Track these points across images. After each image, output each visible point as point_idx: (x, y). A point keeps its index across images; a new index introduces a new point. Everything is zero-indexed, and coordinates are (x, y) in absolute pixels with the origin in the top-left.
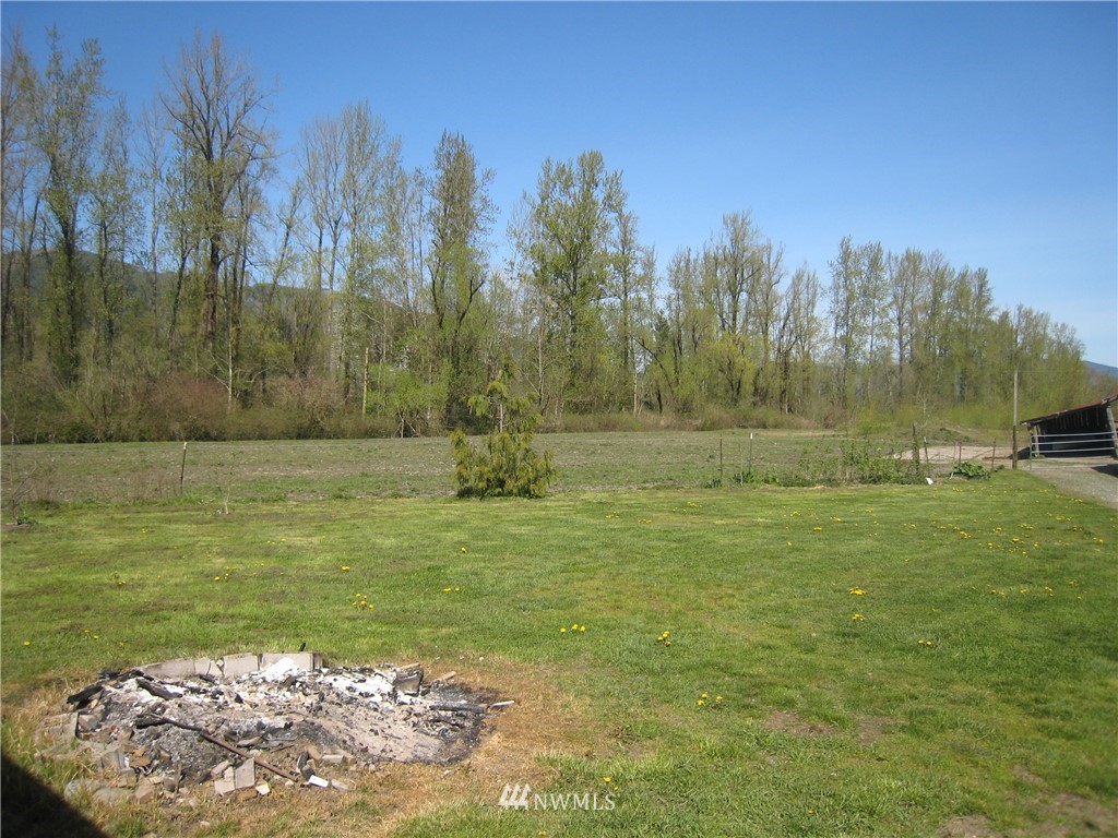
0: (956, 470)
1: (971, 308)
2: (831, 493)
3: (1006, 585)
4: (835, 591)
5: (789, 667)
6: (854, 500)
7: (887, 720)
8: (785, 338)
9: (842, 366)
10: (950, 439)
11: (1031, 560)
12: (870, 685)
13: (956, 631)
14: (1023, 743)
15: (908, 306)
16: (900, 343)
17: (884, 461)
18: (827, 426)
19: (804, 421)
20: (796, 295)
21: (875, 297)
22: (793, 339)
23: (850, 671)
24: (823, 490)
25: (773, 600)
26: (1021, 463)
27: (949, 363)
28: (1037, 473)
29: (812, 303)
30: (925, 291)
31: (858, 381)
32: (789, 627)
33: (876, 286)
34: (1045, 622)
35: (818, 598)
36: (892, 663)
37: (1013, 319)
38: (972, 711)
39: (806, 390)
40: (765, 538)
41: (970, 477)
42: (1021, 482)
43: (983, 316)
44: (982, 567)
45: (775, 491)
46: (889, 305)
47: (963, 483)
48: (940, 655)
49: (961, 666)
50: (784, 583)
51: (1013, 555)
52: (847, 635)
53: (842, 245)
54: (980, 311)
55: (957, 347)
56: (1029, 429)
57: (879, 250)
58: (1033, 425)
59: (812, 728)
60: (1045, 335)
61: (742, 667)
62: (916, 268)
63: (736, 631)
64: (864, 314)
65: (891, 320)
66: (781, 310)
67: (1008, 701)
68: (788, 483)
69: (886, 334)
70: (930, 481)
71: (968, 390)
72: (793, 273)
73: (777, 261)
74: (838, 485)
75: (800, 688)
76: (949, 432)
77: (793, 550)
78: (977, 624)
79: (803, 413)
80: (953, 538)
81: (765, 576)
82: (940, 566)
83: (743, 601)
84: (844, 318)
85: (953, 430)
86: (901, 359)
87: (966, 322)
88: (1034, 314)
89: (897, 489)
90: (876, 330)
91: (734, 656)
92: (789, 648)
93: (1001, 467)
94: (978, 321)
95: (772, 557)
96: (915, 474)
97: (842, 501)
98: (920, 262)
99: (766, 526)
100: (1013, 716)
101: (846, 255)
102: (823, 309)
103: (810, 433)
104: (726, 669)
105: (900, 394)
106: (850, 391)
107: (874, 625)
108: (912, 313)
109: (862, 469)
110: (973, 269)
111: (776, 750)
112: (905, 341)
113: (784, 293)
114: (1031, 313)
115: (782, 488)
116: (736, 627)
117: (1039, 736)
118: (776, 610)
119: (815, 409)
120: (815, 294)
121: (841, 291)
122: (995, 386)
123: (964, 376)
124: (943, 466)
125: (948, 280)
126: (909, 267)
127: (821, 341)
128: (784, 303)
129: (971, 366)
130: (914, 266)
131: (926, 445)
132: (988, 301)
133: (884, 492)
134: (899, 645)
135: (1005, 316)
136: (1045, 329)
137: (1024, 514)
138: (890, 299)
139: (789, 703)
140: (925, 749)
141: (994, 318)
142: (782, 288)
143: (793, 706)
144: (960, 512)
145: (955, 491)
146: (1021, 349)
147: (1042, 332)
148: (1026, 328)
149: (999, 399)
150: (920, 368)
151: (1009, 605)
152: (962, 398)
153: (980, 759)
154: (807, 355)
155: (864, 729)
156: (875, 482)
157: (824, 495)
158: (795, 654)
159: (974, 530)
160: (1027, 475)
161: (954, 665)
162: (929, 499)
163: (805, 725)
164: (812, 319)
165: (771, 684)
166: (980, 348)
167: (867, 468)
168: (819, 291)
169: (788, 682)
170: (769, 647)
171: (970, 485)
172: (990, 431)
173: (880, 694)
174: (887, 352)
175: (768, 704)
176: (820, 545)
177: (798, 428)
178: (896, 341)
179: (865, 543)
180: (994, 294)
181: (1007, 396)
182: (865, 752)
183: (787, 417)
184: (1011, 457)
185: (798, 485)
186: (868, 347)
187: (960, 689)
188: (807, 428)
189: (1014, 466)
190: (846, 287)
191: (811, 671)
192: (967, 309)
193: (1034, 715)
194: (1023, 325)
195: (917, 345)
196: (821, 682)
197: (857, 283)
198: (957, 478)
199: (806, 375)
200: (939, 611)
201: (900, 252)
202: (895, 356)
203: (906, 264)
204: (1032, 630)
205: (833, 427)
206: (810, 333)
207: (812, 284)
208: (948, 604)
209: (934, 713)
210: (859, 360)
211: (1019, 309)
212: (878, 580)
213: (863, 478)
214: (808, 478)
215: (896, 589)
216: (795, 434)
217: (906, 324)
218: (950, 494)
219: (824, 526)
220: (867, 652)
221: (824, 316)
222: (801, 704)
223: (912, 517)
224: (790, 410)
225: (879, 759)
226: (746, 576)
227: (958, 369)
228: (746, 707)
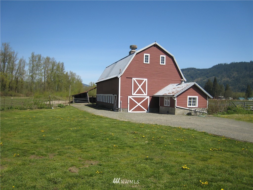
0: (58, 106)
1: (60, 71)
2: (32, 111)
3: (72, 128)
4: (38, 131)
5: (32, 147)
6: (37, 113)
7: (54, 154)
8: (17, 75)
9: (31, 82)
10: (56, 99)
11: (76, 123)
12: (49, 148)
13: (64, 137)
14: (79, 154)
15: (47, 69)
16: (45, 77)
17: (43, 104)
18: (27, 96)
19: (21, 95)
20: (20, 64)
21: (39, 66)
22: (19, 75)
23: (45, 146)
24: (29, 111)
25: (24, 134)
26: (71, 104)
27: (55, 82)
28: (74, 106)
29: (24, 67)
30: (50, 66)
31: (34, 86)
32: (29, 139)
33: (40, 64)
34: (80, 134)
35: (34, 133)
36: (53, 144)
37: (69, 74)
38: (69, 150)
39: (22, 87)
40: (18, 121)
41: (61, 107)
42: (71, 108)
43: (62, 72)
44: (67, 125)
45: (18, 111)
46: (42, 69)
47: (60, 108)
48: (62, 141)
49: (66, 143)
50: (26, 130)
51: (72, 122)
52: (42, 139)
53: (32, 54)
54: (62, 71)
55: (57, 79)
56: (72, 97)
57: (41, 56)
58: (73, 96)
59: (40, 157)
60: (75, 77)
61: (21, 148)
62: (49, 61)
63: (17, 141)
64: (37, 70)
65: (43, 72)
66: (16, 68)
67: (76, 148)
68: (21, 109)
69: (41, 75)
70: (53, 108)
71: (59, 89)
72: (20, 59)
73: (16, 56)
74: (33, 109)
75: (35, 150)
76: (55, 98)
77: (26, 123)
78: (68, 135)
79: (21, 93)
80: (60, 119)
81: (21, 129)
82: (58, 125)
83: (17, 135)
84: (32, 71)
85: (56, 97)
86: (45, 81)
87: (59, 74)
88: (73, 73)
89: (46, 110)
90: (39, 74)
91: (19, 146)
92: (31, 143)
93: (67, 105)
94: (61, 74)
95: (21, 125)
96: (50, 107)
97: (35, 113)
98: (50, 60)
99: (18, 119)
100: (77, 150)
101: (33, 56)
102: (27, 68)
103: (23, 98)
104: (18, 149)
105: (44, 89)
106: (33, 88)
107: (47, 137)
108: (47, 71)
109: (38, 106)
110: (61, 62)
111: (34, 162)
112: (46, 77)
113: (17, 64)
114: (72, 73)
115: (20, 110)
116: (17, 140)
117: (82, 152)
118: (26, 136)
119: (24, 92)
120: (25, 65)
121: (31, 65)
122: (65, 88)
123: (58, 85)
124: (56, 105)
125: (56, 64)
126: (47, 60)
127: (26, 76)
128: (17, 66)
129: (60, 83)
130: (48, 60)
131: (52, 100)
132: (64, 69)
133: (43, 111)
134: (53, 140)
135: (67, 73)
136: (75, 76)
137: (73, 114)
138: (43, 67)
139: (34, 153)
140: (63, 158)
141: (65, 73)
142: (17, 62)
143: (35, 154)
144: (60, 114)
145: (59, 110)
146: (70, 80)
147: (74, 77)
148: (71, 76)
149: (66, 91)
150: (49, 83)
151: (73, 131)
152: (58, 90)
153: (73, 158)
154: (22, 79)
155: (50, 156)
156: (41, 108)
157: (30, 112)
158: (32, 144)
159: (64, 118)
160: (72, 107)
161: (65, 143)
162: (53, 112)
163: (38, 157)
164: (24, 71)
165: (29, 150)
166: (62, 79)
167: (39, 105)
168: (26, 64)
169: (32, 150)
170: (26, 143)
171: (61, 109)
172: (64, 97)
173: (52, 149)
174: (41, 79)
175: (29, 154)
176: (32, 122)
177: (20, 96)
178: (44, 77)
179: (41, 121)
180: (65, 68)
181: (67, 90)
182: (51, 160)
183: (17, 94)
184: (69, 103)
185: (24, 109)
186: (37, 78)
187: (67, 147)
188: (22, 96)
189: (70, 105)
190: (32, 64)
191: (37, 147)
192: (59, 71)
193: (80, 149)
194: (71, 75)
195: (48, 78)
196: (39, 149)
197: (35, 63)
198: (58, 107)
199: (22, 84)
200: (60, 133)
201: (45, 57)
202: (43, 80)
203: (46, 60)
204: (78, 135)
205: (28, 96)
206: (23, 74)
207: (24, 62)
208: (61, 132)
209: (63, 151)
210: (35, 81)
211: (70, 72)
212: (46, 128)
213: (38, 108)
214: (26, 108)
215: (50, 130)
216: (20, 98)
217: (46, 73)
218: (58, 111)
219: (32, 118)
220: (47, 142)
221: (27, 70)
222: (36, 153)
223: (50, 116)
224: (18, 92)
225: (54, 161)
226: (17, 130)
227: (57, 84)
228: (24, 155)
